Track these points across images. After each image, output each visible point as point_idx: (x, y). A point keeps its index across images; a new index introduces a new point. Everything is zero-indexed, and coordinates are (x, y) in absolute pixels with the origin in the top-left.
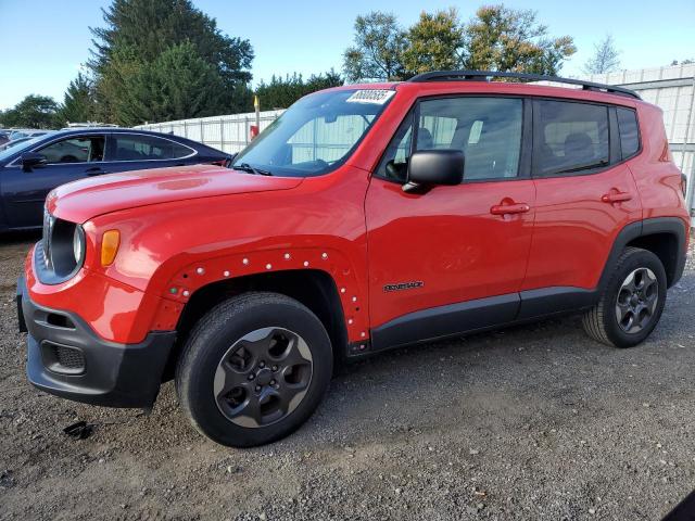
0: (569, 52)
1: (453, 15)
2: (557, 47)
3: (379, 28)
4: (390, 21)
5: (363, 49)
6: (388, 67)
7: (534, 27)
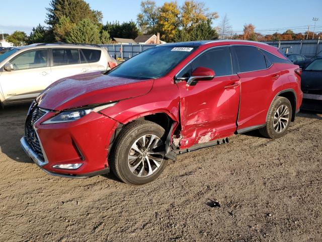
0: (217, 17)
1: (176, 3)
2: (213, 15)
3: (150, 6)
4: (153, 3)
5: (144, 14)
6: (153, 21)
7: (205, 8)
